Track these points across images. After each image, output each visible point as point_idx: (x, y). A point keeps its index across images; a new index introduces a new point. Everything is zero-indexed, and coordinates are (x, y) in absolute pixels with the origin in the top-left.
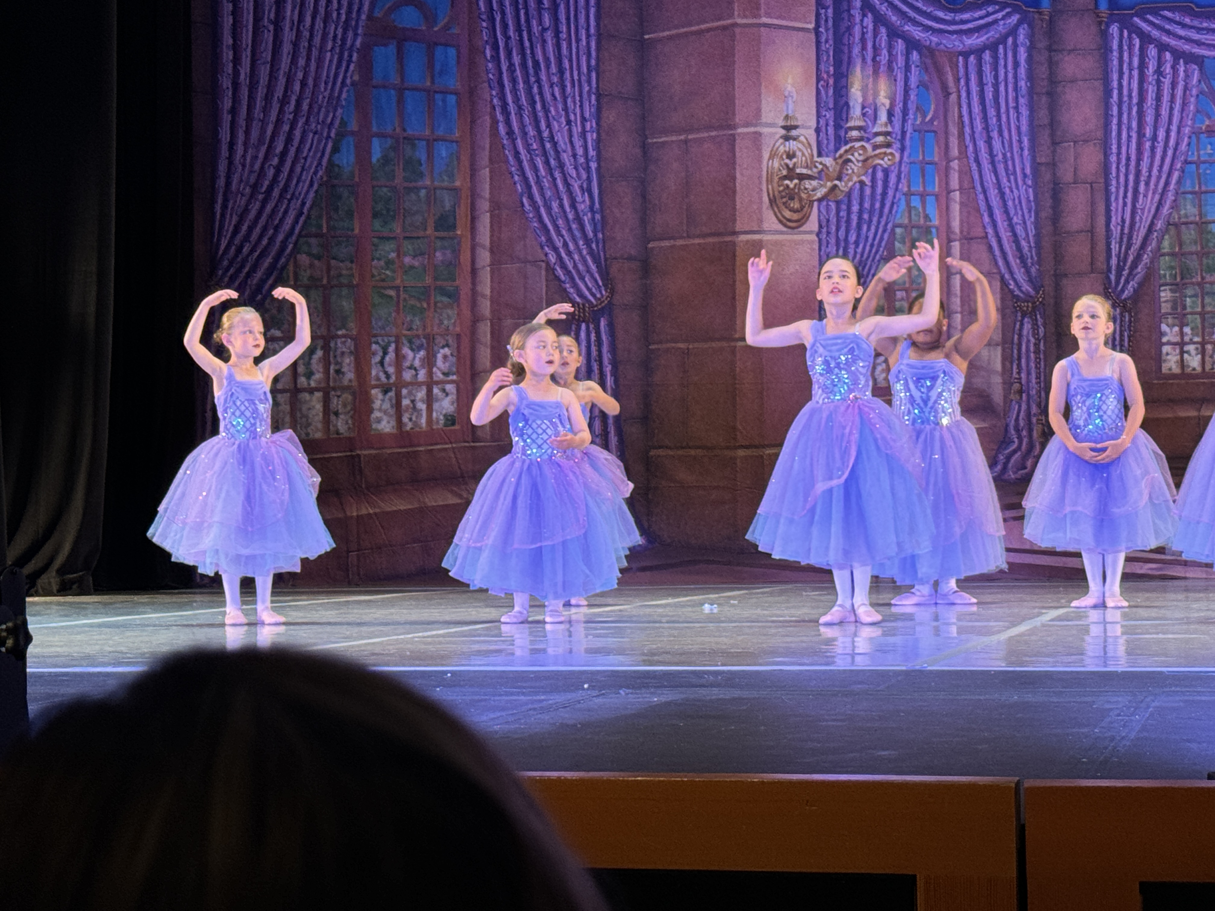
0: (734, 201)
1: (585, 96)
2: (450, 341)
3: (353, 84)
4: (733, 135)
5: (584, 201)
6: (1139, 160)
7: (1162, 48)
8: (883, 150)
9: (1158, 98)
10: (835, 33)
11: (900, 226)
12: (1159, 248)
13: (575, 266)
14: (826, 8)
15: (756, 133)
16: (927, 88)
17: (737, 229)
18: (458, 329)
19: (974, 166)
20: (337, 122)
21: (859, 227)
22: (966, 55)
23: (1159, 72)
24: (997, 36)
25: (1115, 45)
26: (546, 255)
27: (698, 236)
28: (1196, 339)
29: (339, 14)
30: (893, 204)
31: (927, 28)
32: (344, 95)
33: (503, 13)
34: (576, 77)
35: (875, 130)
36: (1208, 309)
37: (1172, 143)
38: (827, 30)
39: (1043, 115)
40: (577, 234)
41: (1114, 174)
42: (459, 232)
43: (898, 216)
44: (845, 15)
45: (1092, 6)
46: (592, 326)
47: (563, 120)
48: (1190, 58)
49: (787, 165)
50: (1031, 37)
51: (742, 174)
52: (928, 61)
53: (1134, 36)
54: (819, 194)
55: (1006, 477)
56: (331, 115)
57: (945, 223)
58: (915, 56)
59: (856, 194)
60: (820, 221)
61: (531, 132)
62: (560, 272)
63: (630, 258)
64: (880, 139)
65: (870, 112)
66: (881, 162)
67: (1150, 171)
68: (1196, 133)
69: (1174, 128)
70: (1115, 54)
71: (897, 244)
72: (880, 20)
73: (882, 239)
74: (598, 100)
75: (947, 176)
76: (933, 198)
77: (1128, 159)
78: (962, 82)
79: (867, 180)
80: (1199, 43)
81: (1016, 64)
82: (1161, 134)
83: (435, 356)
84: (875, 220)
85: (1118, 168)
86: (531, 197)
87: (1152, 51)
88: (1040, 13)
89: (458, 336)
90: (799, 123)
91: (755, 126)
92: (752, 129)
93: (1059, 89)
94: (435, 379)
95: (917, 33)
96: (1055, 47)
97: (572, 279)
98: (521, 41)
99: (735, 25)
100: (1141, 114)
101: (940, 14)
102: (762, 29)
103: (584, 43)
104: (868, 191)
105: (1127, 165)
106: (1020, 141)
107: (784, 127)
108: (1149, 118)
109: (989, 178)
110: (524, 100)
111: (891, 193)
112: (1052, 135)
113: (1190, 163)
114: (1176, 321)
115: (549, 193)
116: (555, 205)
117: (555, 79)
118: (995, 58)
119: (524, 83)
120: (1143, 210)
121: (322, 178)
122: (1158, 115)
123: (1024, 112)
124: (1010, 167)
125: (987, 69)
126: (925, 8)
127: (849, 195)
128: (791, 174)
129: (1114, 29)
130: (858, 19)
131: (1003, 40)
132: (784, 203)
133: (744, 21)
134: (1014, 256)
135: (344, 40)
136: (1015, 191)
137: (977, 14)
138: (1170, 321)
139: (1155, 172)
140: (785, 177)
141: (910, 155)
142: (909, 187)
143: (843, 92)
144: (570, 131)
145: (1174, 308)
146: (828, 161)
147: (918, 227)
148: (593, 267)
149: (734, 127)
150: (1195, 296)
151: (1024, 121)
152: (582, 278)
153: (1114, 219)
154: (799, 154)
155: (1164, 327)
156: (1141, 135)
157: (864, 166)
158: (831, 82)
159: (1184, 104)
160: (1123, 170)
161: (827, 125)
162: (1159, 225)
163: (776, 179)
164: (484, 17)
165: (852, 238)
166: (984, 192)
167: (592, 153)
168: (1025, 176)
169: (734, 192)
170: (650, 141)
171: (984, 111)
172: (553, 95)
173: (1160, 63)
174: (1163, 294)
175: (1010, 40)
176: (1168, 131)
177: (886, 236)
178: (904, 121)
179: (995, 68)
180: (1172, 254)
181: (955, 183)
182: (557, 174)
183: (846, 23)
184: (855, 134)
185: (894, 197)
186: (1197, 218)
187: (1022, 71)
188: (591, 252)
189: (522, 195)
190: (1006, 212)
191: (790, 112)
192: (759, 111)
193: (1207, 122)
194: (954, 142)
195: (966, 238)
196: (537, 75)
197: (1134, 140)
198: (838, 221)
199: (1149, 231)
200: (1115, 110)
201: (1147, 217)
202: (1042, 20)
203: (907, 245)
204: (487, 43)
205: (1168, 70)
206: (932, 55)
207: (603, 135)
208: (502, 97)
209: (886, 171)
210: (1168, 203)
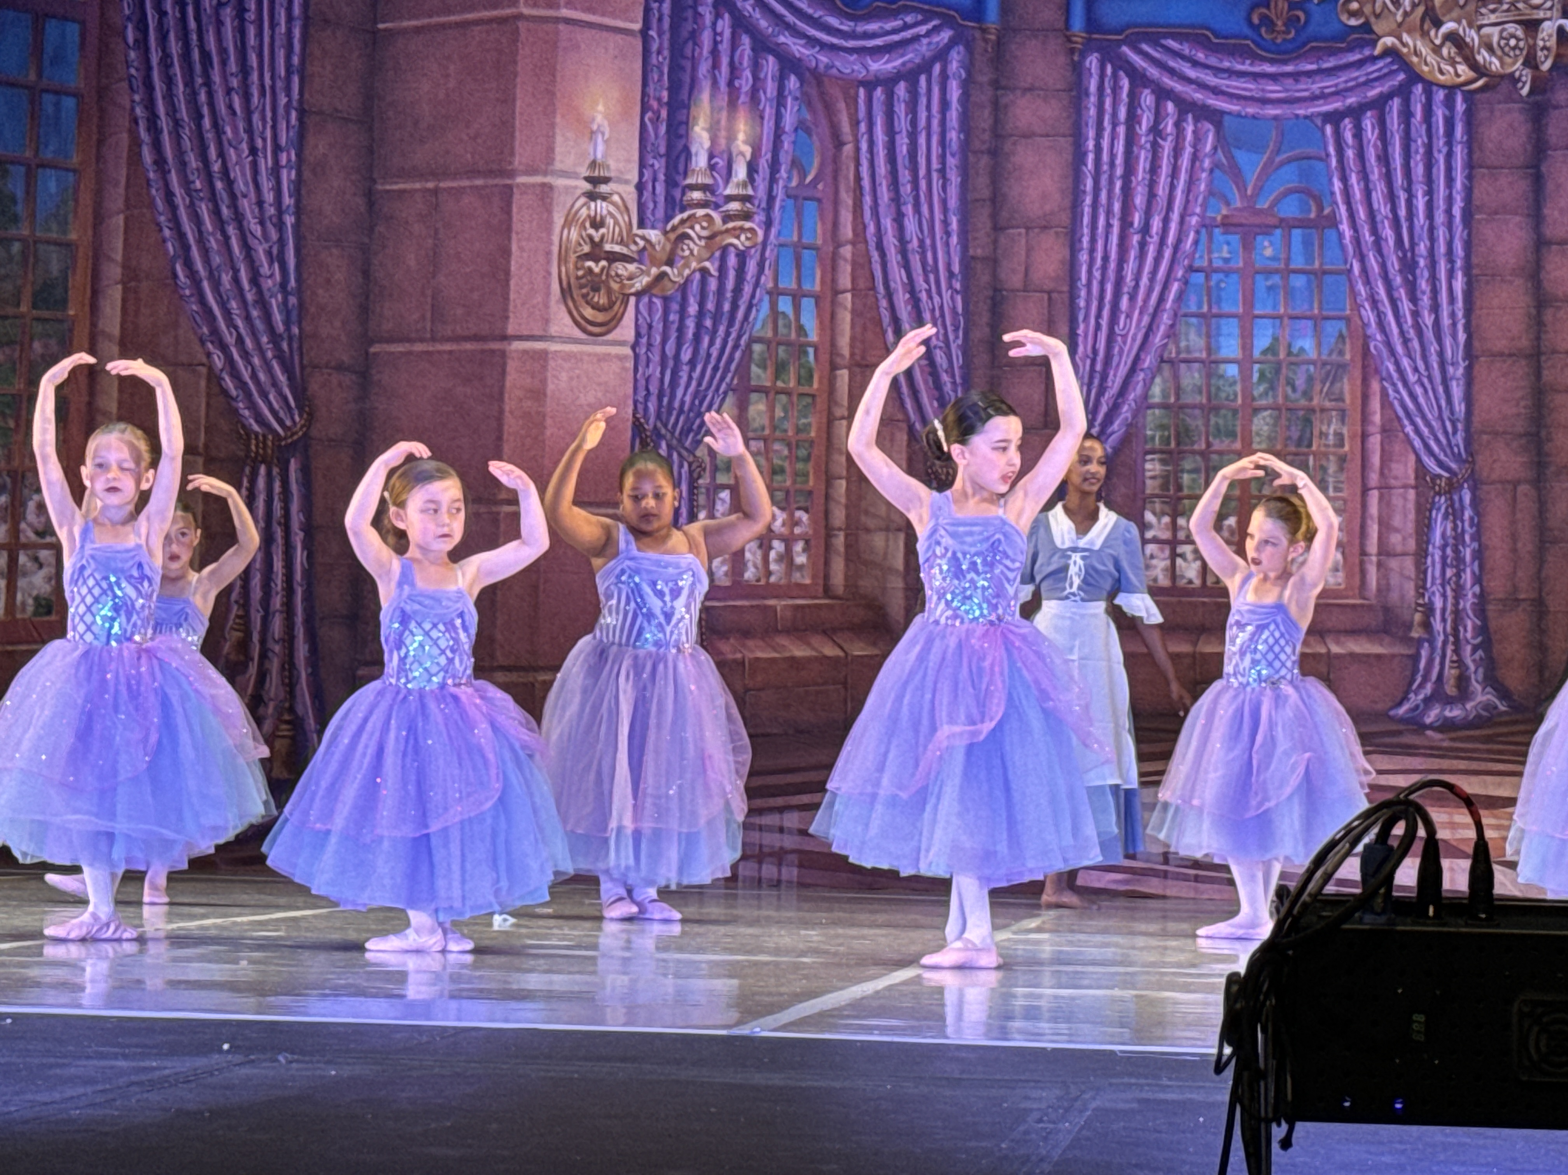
0: (507, 288)
1: (281, 110)
4: (510, 187)
5: (272, 276)
6: (1121, 261)
7: (1162, 94)
8: (738, 223)
9: (1154, 169)
10: (672, 40)
11: (759, 340)
12: (1145, 396)
13: (254, 376)
14: (661, 2)
15: (543, 185)
16: (808, 131)
17: (511, 330)
19: (875, 256)
21: (697, 339)
22: (870, 85)
23: (1156, 130)
24: (917, 61)
25: (1093, 86)
26: (209, 355)
27: (449, 340)
30: (750, 306)
34: (268, 81)
35: (728, 191)
37: (1171, 239)
38: (660, 35)
39: (982, 184)
40: (259, 325)
42: (71, 312)
43: (758, 326)
44: (689, 13)
45: (1061, 25)
46: (275, 471)
47: (244, 146)
48: (1204, 113)
49: (591, 238)
50: (969, 67)
51: (521, 249)
52: (813, 92)
53: (1122, 74)
54: (638, 285)
57: (828, 338)
58: (793, 82)
59: (695, 286)
60: (637, 326)
61: (194, 162)
62: (229, 383)
63: (340, 368)
64: (734, 206)
65: (721, 163)
66: (735, 241)
67: (1137, 279)
68: (1207, 225)
69: (1175, 216)
70: (1093, 99)
71: (754, 369)
72: (741, 24)
73: (731, 359)
74: (300, 120)
75: (834, 268)
76: (812, 301)
77: (1106, 258)
78: (863, 127)
79: (712, 267)
80: (1216, 91)
81: (945, 105)
82: (1156, 224)
83: (24, 505)
84: (722, 330)
85: (1090, 272)
86: (188, 264)
87: (1147, 98)
88: (984, 31)
90: (612, 174)
91: (545, 173)
92: (538, 179)
93: (1008, 146)
94: (23, 539)
95: (797, 48)
96: (1003, 82)
97: (249, 395)
98: (183, 19)
99: (520, 17)
100: (1127, 192)
101: (834, 21)
102: (561, 27)
103: (283, 28)
104: (713, 284)
105: (1104, 268)
106: (946, 223)
107: (588, 179)
108: (1139, 200)
109: (898, 275)
110: (184, 113)
111: (747, 289)
112: (994, 216)
113: (1198, 270)
114: (1167, 509)
115: (217, 260)
116: (226, 279)
117: (235, 83)
118: (913, 92)
119: (186, 85)
120: (1125, 336)
122: (1152, 195)
123: (954, 178)
124: (930, 260)
125: (901, 109)
126: (810, 11)
127: (684, 288)
128: (596, 252)
129: (1092, 61)
130: (708, 19)
131: (925, 67)
132: (584, 296)
133: (535, 12)
136: (936, 299)
137: (889, 26)
138: (1158, 507)
139: (1144, 281)
140: (587, 256)
141: (779, 233)
142: (776, 280)
143: (682, 131)
144: (255, 165)
145: (1165, 486)
146: (654, 235)
147: (788, 344)
148: (282, 378)
149: (512, 174)
150: (1196, 471)
151: (953, 191)
152: (264, 395)
153: (1081, 349)
154: (610, 221)
155: (1149, 517)
156: (1126, 223)
157: (707, 246)
158: (664, 114)
159: (1191, 182)
160: (1097, 274)
161: (655, 180)
162: (1148, 361)
163: (573, 257)
165: (686, 356)
166: (889, 295)
167: (287, 201)
168: (951, 275)
169: (507, 273)
170: (379, 187)
171: (894, 173)
172: (230, 107)
173: (1159, 115)
174: (1148, 466)
175: (937, 68)
176: (1166, 221)
177: (738, 355)
178: (773, 180)
179: (913, 109)
180: (1165, 406)
181: (845, 280)
182: (231, 230)
183: (689, 26)
184: (697, 195)
185: (753, 296)
186: (1204, 355)
187: (953, 115)
188: (279, 356)
189: (174, 259)
191: (599, 156)
192: (551, 149)
193: (1224, 212)
194: (846, 218)
195: (859, 365)
196: (206, 75)
197: (1116, 230)
198: (666, 327)
199: (1133, 370)
200: (1089, 183)
201: (1130, 348)
202: (986, 41)
203: (770, 371)
204: (129, 18)
205: (1170, 128)
206: (819, 83)
207: (307, 174)
208: (150, 105)
209: (742, 256)
210: (1162, 328)
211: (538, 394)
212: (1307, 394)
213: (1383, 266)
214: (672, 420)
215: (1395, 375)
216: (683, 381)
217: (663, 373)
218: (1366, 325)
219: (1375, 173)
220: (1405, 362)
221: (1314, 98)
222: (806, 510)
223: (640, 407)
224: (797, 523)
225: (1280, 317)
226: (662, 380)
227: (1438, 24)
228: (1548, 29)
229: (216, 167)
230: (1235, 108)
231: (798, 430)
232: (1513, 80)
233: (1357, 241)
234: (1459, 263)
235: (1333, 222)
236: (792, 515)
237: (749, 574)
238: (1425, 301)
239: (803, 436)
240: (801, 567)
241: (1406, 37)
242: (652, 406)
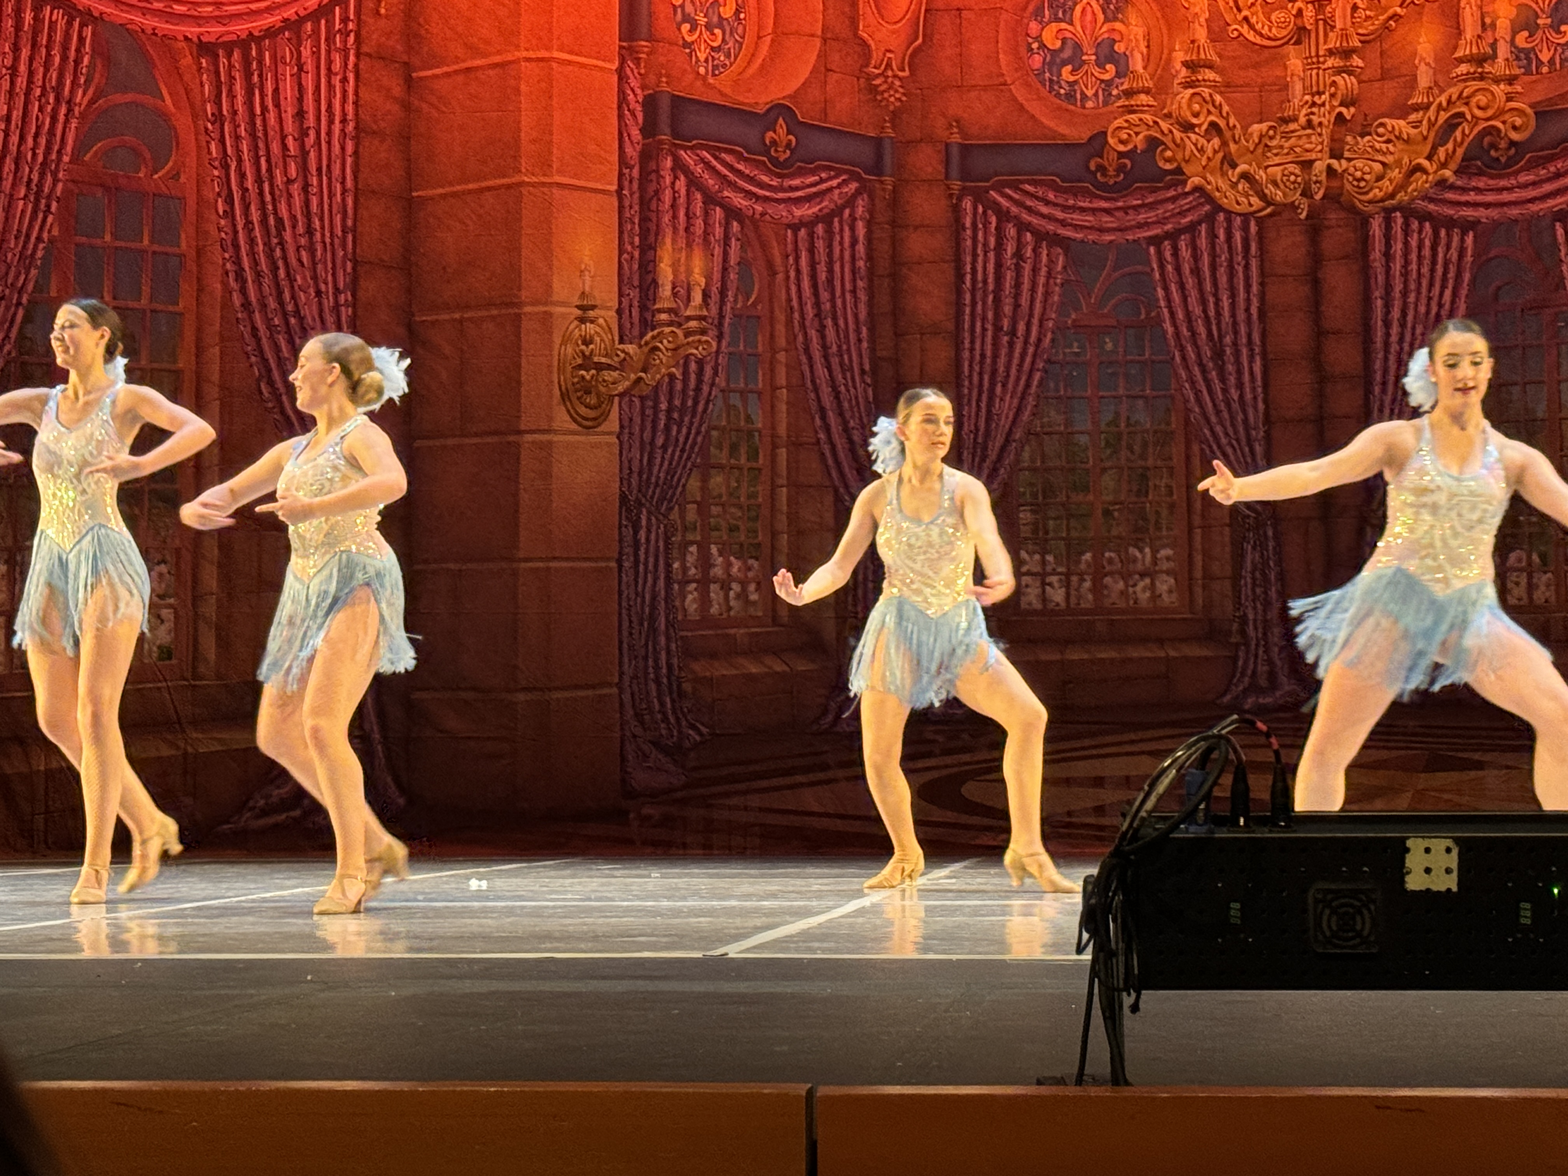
0: (519, 395)
1: (339, 262)
2: (168, 558)
3: (51, 241)
4: (518, 316)
6: (995, 356)
7: (1022, 227)
8: (697, 337)
9: (1018, 285)
10: (641, 198)
11: (716, 428)
12: (1018, 461)
14: (631, 168)
15: (545, 312)
16: (749, 265)
17: (522, 427)
18: (177, 542)
19: (804, 359)
20: (30, 287)
21: (667, 428)
22: (795, 228)
24: (832, 206)
25: (968, 222)
27: (476, 435)
28: (1060, 570)
29: (34, 155)
30: (707, 402)
31: (749, 194)
32: (40, 254)
33: (240, 161)
34: (328, 240)
35: (688, 313)
36: (1074, 534)
37: (1033, 338)
38: (632, 193)
39: (884, 301)
41: (966, 373)
43: (715, 415)
44: (653, 176)
45: (942, 177)
47: (312, 291)
48: (1056, 240)
49: (582, 352)
50: (871, 210)
51: (529, 362)
52: (752, 235)
53: (990, 212)
54: (620, 388)
55: (838, 729)
56: (23, 277)
57: (770, 425)
58: (735, 227)
59: (665, 387)
60: (620, 420)
61: (272, 304)
64: (693, 324)
65: (682, 292)
66: (695, 351)
67: (1008, 370)
68: (1060, 328)
69: (1035, 321)
70: (969, 232)
71: (713, 450)
73: (695, 443)
74: (354, 269)
75: (772, 371)
76: (756, 395)
77: (983, 356)
78: (791, 260)
79: (677, 372)
80: (1063, 223)
81: (854, 242)
82: (1021, 327)
84: (687, 420)
85: (970, 366)
87: (1011, 231)
88: (882, 182)
89: (178, 551)
90: (598, 303)
91: (546, 304)
92: (543, 309)
93: (905, 270)
95: (739, 201)
96: (899, 222)
98: (261, 193)
99: (521, 184)
100: (997, 300)
101: (765, 179)
102: (554, 191)
103: (339, 198)
104: (679, 386)
105: (982, 362)
106: (858, 331)
107: (577, 307)
108: (1007, 309)
109: (821, 372)
110: (264, 266)
111: (705, 388)
112: (895, 325)
113: (1055, 363)
114: (1037, 548)
117: (303, 241)
118: (829, 232)
119: (265, 244)
120: (1000, 416)
121: (9, 353)
122: (1017, 306)
123: (863, 296)
124: (846, 361)
125: (820, 244)
126: (747, 172)
127: (656, 389)
128: (587, 362)
129: (967, 204)
130: (668, 180)
131: (838, 211)
132: (579, 398)
133: (535, 179)
134: (850, 467)
135: (40, 185)
136: (852, 391)
137: (808, 181)
138: (1030, 547)
139: (1013, 372)
140: (580, 367)
141: (729, 345)
142: (728, 381)
143: (650, 268)
144: (320, 304)
145: (1035, 531)
146: (631, 348)
147: (739, 430)
149: (519, 305)
150: (1059, 518)
151: (863, 308)
153: (966, 426)
154: (598, 339)
155: (1024, 555)
156: (998, 328)
157: (673, 357)
158: (636, 254)
159: (1047, 294)
160: (977, 368)
161: (631, 306)
162: (1018, 433)
163: (569, 369)
164: (216, 163)
165: (660, 441)
166: (816, 390)
168: (863, 372)
169: (519, 383)
170: (417, 319)
171: (816, 294)
172: (300, 261)
173: (1020, 244)
174: (1021, 515)
175: (847, 212)
176: (1028, 325)
177: (699, 439)
178: (722, 303)
179: (830, 246)
180: (1034, 470)
181: (782, 380)
183: (653, 187)
184: (664, 316)
185: (710, 394)
186: (1062, 428)
187: (861, 248)
189: (258, 381)
190: (841, 414)
191: (587, 289)
192: (549, 286)
193: (1073, 316)
194: (780, 329)
195: (794, 444)
196: (279, 235)
197: (990, 334)
198: (643, 421)
199: (1007, 441)
200: (968, 297)
201: (1005, 423)
202: (884, 190)
203: (726, 451)
204: (219, 194)
205: (1029, 252)
206: (756, 228)
207: (360, 313)
208: (238, 262)
209: (700, 363)
210: (1029, 408)
211: (546, 475)
212: (1143, 456)
213: (1199, 355)
214: (651, 491)
215: (1211, 439)
216: (658, 461)
217: (642, 456)
218: (1187, 401)
219: (1190, 282)
220: (1218, 429)
221: (1140, 226)
222: (757, 559)
223: (625, 482)
224: (749, 569)
225: (1120, 397)
226: (641, 461)
227: (1234, 166)
228: (1319, 167)
229: (290, 308)
230: (1079, 236)
231: (749, 497)
232: (1293, 207)
233: (1177, 334)
234: (1257, 350)
235: (1160, 321)
236: (745, 562)
237: (714, 610)
238: (1232, 380)
239: (752, 501)
240: (754, 603)
241: (1208, 175)
242: (634, 482)
